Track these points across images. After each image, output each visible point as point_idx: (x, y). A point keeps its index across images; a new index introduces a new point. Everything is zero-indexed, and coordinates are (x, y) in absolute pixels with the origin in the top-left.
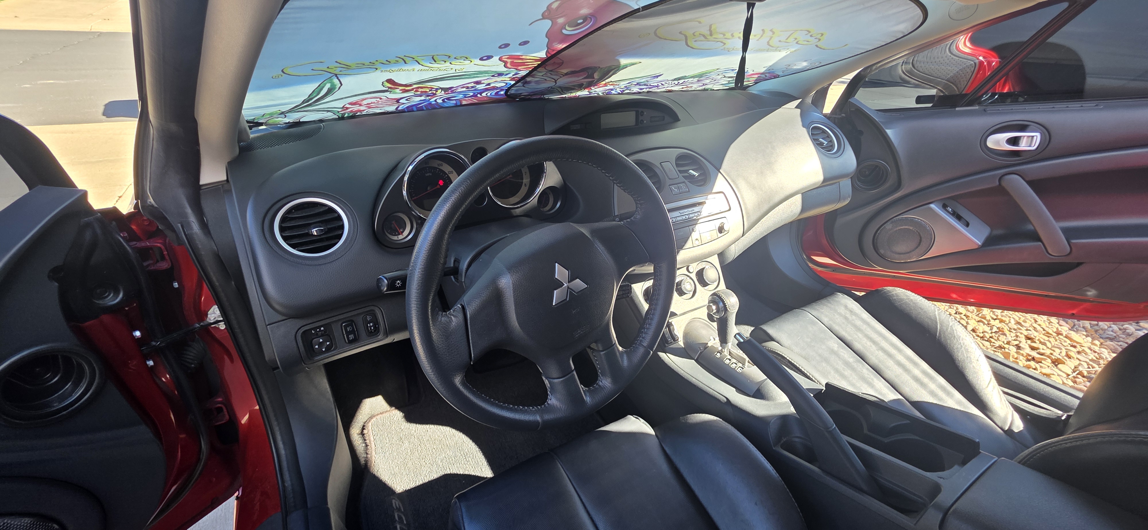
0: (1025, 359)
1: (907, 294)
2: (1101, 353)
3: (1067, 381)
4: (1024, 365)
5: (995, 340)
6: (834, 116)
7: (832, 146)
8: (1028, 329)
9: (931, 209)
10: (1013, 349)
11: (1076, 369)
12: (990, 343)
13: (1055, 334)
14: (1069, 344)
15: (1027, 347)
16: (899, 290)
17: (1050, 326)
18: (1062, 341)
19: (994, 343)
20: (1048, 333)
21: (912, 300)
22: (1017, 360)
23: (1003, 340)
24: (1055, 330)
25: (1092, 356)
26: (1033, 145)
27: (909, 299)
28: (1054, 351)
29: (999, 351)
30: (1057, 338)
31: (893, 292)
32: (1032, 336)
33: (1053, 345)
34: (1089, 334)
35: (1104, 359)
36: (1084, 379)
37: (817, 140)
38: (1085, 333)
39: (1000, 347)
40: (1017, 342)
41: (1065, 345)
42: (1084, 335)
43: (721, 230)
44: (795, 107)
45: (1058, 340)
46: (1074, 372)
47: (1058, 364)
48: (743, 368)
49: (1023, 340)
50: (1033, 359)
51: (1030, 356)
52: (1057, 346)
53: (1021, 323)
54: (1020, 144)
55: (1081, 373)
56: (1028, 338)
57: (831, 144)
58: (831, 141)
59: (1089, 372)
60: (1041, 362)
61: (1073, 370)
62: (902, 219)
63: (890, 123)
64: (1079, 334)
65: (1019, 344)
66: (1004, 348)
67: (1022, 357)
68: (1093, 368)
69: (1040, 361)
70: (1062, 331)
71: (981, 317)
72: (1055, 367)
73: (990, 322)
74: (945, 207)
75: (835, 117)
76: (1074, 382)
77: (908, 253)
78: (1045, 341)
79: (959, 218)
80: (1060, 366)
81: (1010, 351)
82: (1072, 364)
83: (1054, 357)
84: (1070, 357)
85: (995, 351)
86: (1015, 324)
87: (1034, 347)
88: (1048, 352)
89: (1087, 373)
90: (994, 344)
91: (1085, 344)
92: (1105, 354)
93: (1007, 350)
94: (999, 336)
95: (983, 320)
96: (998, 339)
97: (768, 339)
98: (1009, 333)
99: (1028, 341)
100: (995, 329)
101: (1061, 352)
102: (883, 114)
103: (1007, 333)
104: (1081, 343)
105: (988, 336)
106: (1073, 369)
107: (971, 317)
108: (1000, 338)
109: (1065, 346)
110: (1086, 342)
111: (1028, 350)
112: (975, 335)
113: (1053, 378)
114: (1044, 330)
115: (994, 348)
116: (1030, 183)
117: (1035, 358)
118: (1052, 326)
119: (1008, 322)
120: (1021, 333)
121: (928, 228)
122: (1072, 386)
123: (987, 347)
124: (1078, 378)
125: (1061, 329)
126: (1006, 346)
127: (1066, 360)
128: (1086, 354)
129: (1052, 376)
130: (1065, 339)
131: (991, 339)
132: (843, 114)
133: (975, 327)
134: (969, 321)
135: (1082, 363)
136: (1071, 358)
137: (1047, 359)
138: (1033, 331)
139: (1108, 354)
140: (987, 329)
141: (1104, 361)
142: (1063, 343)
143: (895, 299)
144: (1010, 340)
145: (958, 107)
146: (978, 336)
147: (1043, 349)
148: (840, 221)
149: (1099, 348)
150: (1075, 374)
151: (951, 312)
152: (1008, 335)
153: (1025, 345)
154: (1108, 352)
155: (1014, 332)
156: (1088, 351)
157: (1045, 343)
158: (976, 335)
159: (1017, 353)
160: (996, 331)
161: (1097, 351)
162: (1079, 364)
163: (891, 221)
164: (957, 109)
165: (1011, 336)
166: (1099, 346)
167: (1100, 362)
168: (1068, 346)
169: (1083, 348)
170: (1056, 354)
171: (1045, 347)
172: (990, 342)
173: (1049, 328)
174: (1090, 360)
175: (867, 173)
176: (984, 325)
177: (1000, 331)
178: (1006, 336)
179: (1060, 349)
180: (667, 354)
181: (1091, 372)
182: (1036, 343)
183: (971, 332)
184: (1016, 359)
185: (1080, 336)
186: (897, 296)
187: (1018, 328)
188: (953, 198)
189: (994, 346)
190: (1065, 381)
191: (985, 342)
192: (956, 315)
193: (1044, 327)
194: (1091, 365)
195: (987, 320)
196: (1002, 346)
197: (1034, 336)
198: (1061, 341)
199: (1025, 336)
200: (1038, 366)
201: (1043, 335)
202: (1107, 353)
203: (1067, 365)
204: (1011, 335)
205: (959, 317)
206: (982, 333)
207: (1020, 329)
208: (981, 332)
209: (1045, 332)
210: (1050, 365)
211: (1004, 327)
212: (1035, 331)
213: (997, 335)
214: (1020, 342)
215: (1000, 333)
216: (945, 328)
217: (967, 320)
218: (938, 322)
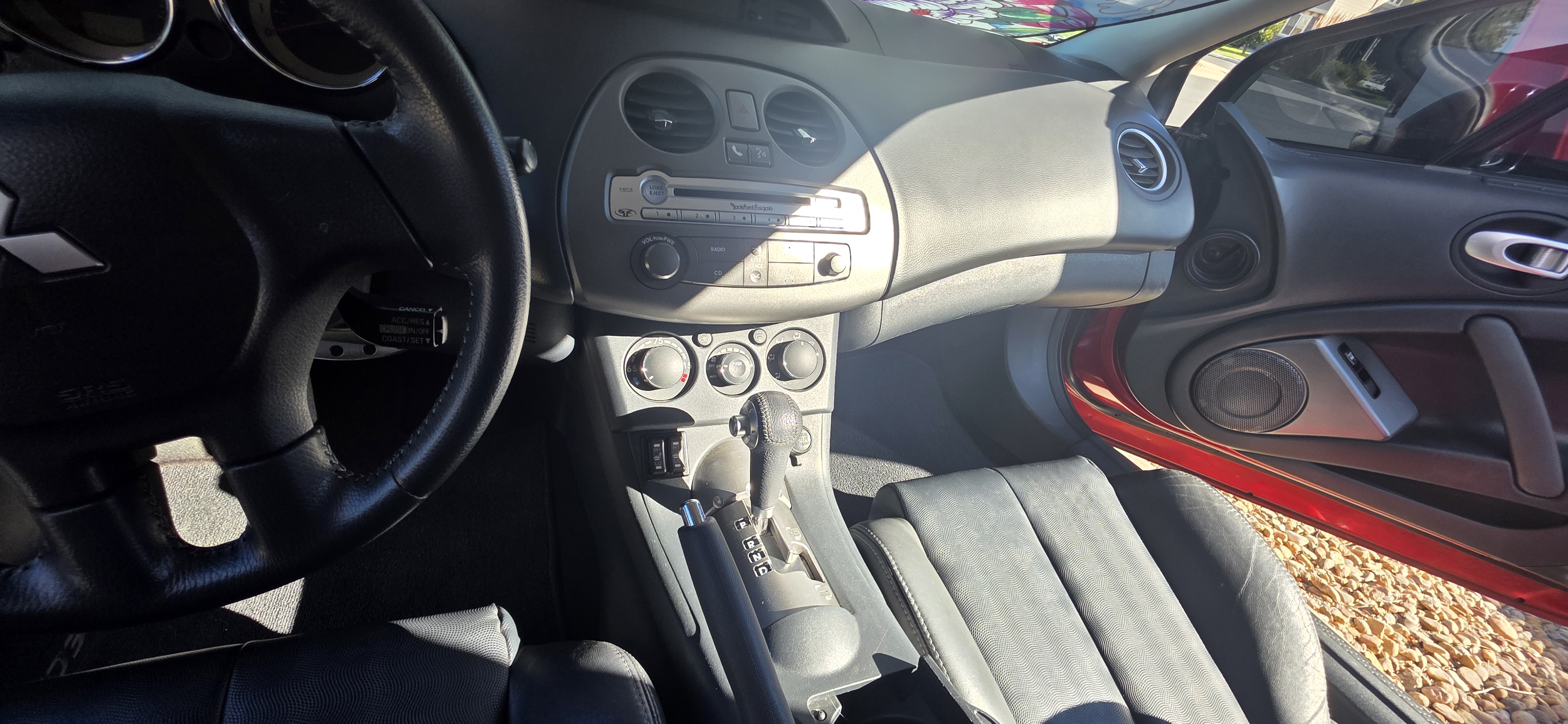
0: (1406, 641)
1: (1210, 494)
2: (1543, 666)
3: (1468, 700)
4: (1402, 653)
5: (1366, 596)
6: (1188, 135)
7: (1156, 179)
8: (1428, 591)
9: (1316, 349)
10: (1392, 619)
11: (1491, 683)
12: (1356, 599)
13: (1470, 612)
14: (1491, 635)
15: (1416, 621)
16: (1198, 483)
17: (1467, 597)
18: (1481, 627)
19: (1362, 600)
20: (1460, 607)
21: (1214, 509)
22: (1393, 641)
23: (1379, 599)
24: (1473, 604)
25: (1525, 667)
26: (1561, 270)
27: (1210, 504)
28: (1461, 641)
29: (1367, 616)
30: (1473, 619)
31: (1185, 483)
32: (1431, 606)
33: (1462, 629)
34: (1530, 626)
35: (1545, 677)
36: (1499, 703)
37: (1129, 159)
38: (1523, 623)
39: (1371, 610)
40: (1401, 610)
41: (1484, 636)
42: (1520, 625)
43: (825, 267)
44: (1109, 89)
45: (1473, 624)
46: (1486, 687)
47: (1462, 665)
48: (769, 570)
49: (1413, 609)
50: (1421, 645)
51: (1417, 638)
52: (1468, 633)
53: (1418, 578)
54: (1534, 262)
55: (1496, 693)
56: (1422, 606)
57: (1154, 174)
58: (1158, 170)
59: (1511, 694)
60: (1432, 655)
61: (1484, 682)
62: (1255, 354)
63: (1285, 165)
64: (1512, 622)
65: (1403, 613)
66: (1377, 614)
67: (1402, 636)
68: (1521, 689)
69: (1431, 651)
70: (1486, 609)
71: (1354, 552)
72: (1455, 670)
73: (1367, 564)
74: (1343, 350)
75: (1188, 137)
76: (1479, 705)
77: (1250, 417)
78: (1451, 621)
79: (1363, 376)
80: (1463, 670)
81: (1384, 622)
82: (1485, 671)
83: (1457, 652)
84: (1485, 659)
85: (1360, 615)
86: (1407, 577)
87: (1428, 624)
88: (1450, 640)
89: (1509, 695)
90: (1361, 602)
91: (1519, 641)
92: (1549, 670)
93: (1380, 619)
94: (1374, 591)
95: (1356, 557)
96: (1371, 595)
97: (900, 512)
98: (1394, 590)
99: (1421, 611)
100: (1371, 578)
101: (1472, 646)
102: (1281, 147)
103: (1391, 590)
104: (1511, 639)
105: (1355, 585)
106: (1484, 680)
107: (1337, 547)
108: (1374, 596)
109: (1483, 638)
110: (1521, 639)
111: (1415, 627)
112: (1333, 579)
113: (1445, 689)
114: (1454, 600)
115: (1359, 609)
116: (1527, 343)
117: (1424, 645)
118: (1469, 597)
119: (1397, 571)
120: (1414, 596)
121: (1300, 382)
122: (1474, 710)
123: (1347, 604)
124: (1491, 700)
125: (1485, 606)
126: (1381, 611)
127: (1477, 663)
128: (1516, 660)
129: (1444, 684)
130: (1486, 624)
131: (1358, 592)
132: (1204, 133)
133: (1338, 565)
134: (1332, 552)
135: (1505, 675)
136: (1487, 662)
137: (1444, 653)
138: (1435, 597)
139: (1555, 671)
140: (1358, 574)
141: (1544, 681)
142: (1481, 631)
143: (1183, 498)
144: (1391, 603)
145: (1432, 163)
146: (1339, 581)
147: (1443, 633)
148: (1145, 330)
149: (1542, 655)
150: (1485, 691)
151: (1307, 530)
152: (1390, 594)
153: (1414, 619)
154: (1556, 667)
155: (1402, 590)
156: (1521, 656)
157: (1450, 623)
158: (1336, 578)
159: (1395, 627)
160: (1372, 581)
161: (1537, 660)
162: (1499, 676)
163: (1234, 352)
164: (1428, 167)
165: (1392, 596)
166: (1542, 651)
167: (1537, 681)
168: (1488, 638)
169: (1513, 648)
170: (1463, 648)
171: (1446, 631)
172: (1356, 597)
173: (1464, 598)
174: (1520, 674)
175: (1218, 254)
176: (1354, 566)
177: (1379, 582)
178: (1387, 594)
179: (1473, 640)
180: (645, 495)
181: (1516, 695)
182: (1433, 618)
183: (1330, 572)
184: (1392, 637)
185: (1513, 626)
186: (1190, 493)
187: (1410, 585)
188: (1368, 339)
189: (1360, 605)
190: (1465, 700)
191: (1347, 594)
192: (1313, 538)
193: (1455, 595)
194: (1520, 683)
195: (1362, 559)
196: (1374, 609)
197: (1434, 606)
198: (1478, 627)
199: (1419, 602)
200: (1424, 659)
201: (1451, 608)
202: (1553, 669)
203: (1476, 672)
204: (1395, 595)
205: (1317, 542)
206: (1348, 578)
207: (1415, 589)
208: (1346, 576)
209: (1455, 604)
210: (1446, 663)
211: (1387, 577)
212: (1439, 598)
213: (1371, 589)
214: (1407, 610)
215: (1378, 586)
216: (1260, 582)
217: (1328, 550)
218: (1252, 565)
